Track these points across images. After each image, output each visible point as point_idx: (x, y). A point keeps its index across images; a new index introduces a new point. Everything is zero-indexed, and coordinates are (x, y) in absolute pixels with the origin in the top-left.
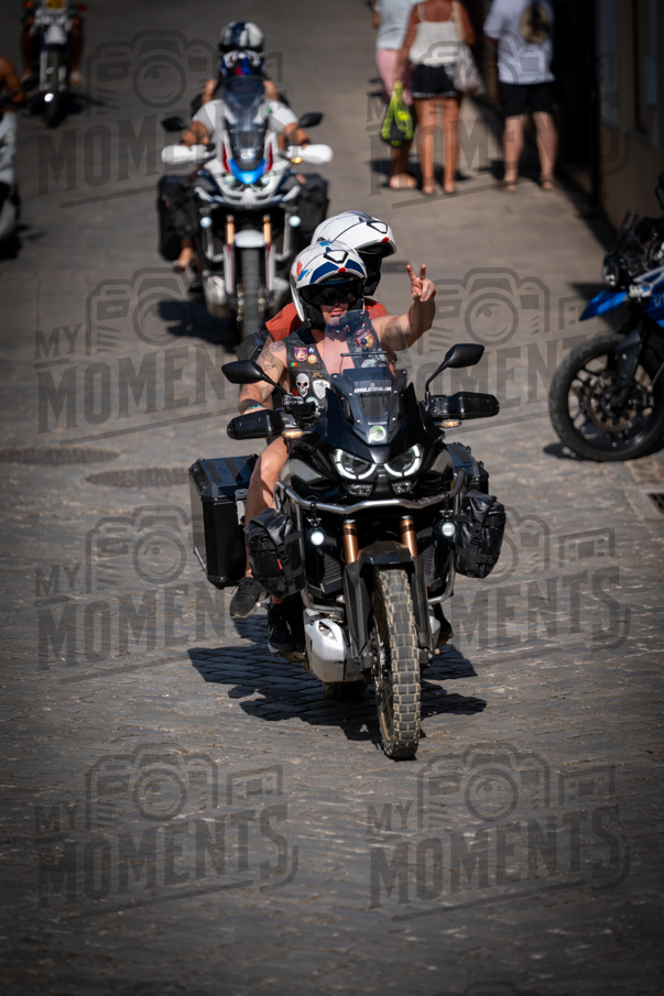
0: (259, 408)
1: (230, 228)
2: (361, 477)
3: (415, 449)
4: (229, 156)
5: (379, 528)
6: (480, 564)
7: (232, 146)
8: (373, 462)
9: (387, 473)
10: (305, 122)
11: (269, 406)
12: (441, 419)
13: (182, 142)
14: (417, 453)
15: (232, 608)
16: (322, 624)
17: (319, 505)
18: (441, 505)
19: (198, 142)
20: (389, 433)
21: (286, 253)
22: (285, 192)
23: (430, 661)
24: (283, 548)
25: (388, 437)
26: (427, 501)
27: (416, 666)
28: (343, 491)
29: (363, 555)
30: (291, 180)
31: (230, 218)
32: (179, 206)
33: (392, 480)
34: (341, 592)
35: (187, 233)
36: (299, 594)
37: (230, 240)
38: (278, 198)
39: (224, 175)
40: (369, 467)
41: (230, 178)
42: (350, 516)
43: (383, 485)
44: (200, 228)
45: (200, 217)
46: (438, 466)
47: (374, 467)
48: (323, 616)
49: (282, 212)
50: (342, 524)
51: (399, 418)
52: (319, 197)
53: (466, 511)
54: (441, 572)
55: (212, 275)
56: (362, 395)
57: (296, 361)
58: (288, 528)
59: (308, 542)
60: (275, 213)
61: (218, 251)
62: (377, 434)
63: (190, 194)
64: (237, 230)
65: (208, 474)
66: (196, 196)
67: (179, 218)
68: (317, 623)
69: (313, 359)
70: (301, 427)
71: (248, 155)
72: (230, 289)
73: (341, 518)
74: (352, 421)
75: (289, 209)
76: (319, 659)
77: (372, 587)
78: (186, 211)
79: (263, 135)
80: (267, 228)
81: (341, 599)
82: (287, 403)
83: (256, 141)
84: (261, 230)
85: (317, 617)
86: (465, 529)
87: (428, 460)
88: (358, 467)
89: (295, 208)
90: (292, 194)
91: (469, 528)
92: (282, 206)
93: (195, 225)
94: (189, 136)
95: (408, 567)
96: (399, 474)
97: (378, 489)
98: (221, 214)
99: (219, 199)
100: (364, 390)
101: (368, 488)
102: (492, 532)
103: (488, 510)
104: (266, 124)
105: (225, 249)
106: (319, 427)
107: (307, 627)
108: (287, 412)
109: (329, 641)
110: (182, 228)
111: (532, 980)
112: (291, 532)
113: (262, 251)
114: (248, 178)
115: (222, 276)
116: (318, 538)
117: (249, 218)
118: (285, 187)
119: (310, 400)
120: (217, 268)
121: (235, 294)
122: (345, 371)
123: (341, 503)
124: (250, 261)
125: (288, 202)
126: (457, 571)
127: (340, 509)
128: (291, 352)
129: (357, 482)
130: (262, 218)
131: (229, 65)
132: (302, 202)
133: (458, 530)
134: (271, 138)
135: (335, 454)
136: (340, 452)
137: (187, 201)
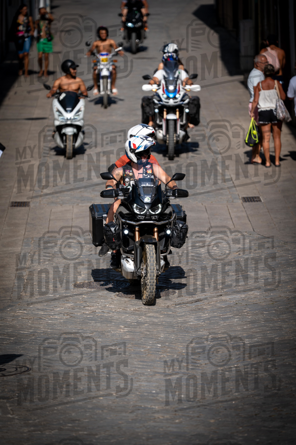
0: (111, 188)
1: (165, 113)
2: (141, 213)
3: (160, 205)
4: (165, 88)
5: (146, 230)
6: (179, 244)
7: (166, 84)
8: (145, 208)
9: (150, 212)
10: (191, 77)
11: (115, 188)
12: (169, 196)
13: (149, 84)
14: (160, 207)
15: (99, 253)
16: (126, 260)
17: (127, 221)
18: (167, 224)
19: (155, 83)
20: (152, 200)
21: (184, 122)
22: (184, 101)
23: (160, 275)
24: (115, 234)
25: (151, 201)
26: (163, 222)
27: (155, 276)
28: (136, 218)
29: (141, 239)
30: (186, 97)
31: (165, 110)
32: (148, 105)
33: (151, 215)
34: (133, 250)
35: (150, 114)
36: (120, 250)
37: (165, 117)
38: (181, 102)
39: (163, 95)
40: (144, 210)
41: (165, 96)
42: (138, 226)
43: (148, 216)
44: (155, 113)
45: (155, 109)
46: (167, 211)
47: (146, 210)
48: (127, 257)
49: (183, 107)
50: (135, 228)
51: (155, 195)
52: (196, 102)
53: (175, 226)
54: (166, 246)
55: (159, 129)
56: (144, 187)
57: (126, 174)
58: (117, 228)
59: (123, 233)
60: (180, 108)
61: (161, 121)
62: (147, 199)
63: (151, 101)
64: (168, 113)
65: (95, 209)
66: (154, 102)
67: (148, 109)
68: (125, 259)
69: (131, 174)
70: (124, 196)
71: (171, 88)
72: (164, 134)
73: (134, 226)
74: (140, 195)
75: (185, 106)
76: (125, 271)
77: (143, 249)
78: (150, 107)
79: (177, 81)
80: (178, 113)
81: (133, 252)
82: (120, 187)
83: (174, 83)
84: (175, 114)
85: (125, 258)
86: (174, 232)
87: (164, 209)
88: (141, 210)
89: (187, 106)
90: (186, 101)
91: (176, 232)
92: (183, 105)
93: (153, 112)
94: (152, 82)
95: (155, 244)
96: (154, 213)
97: (146, 218)
98: (161, 108)
99: (161, 103)
100: (144, 185)
101: (144, 217)
102: (183, 234)
103: (182, 227)
104: (178, 78)
105: (163, 120)
106: (129, 197)
107: (122, 261)
108: (120, 190)
109: (129, 265)
110: (149, 113)
112: (118, 229)
113: (175, 121)
114: (171, 95)
115: (162, 130)
116: (126, 232)
117: (171, 109)
118: (184, 99)
119: (129, 187)
120: (160, 127)
121: (166, 136)
122: (139, 179)
123: (134, 221)
124: (171, 124)
125: (185, 104)
126: (171, 246)
127: (134, 223)
128: (124, 171)
129: (140, 215)
130: (176, 109)
131: (165, 58)
132: (190, 104)
133: (172, 232)
134: (179, 82)
135: (134, 205)
136: (135, 205)
137: (150, 103)
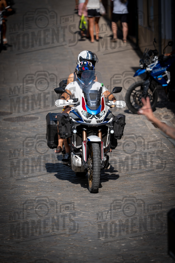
22: (108, 120)
30: (111, 115)
31: (85, 130)
32: (63, 125)
37: (85, 139)
38: (105, 122)
39: (83, 111)
44: (72, 134)
45: (73, 129)
49: (107, 128)
60: (104, 128)
63: (68, 120)
67: (63, 130)
89: (112, 126)
90: (111, 120)
92: (107, 125)
99: (80, 122)
111: (122, 251)
117: (93, 130)
118: (108, 117)
130: (98, 130)
131: (80, 66)
132: (115, 124)
137: (66, 122)
